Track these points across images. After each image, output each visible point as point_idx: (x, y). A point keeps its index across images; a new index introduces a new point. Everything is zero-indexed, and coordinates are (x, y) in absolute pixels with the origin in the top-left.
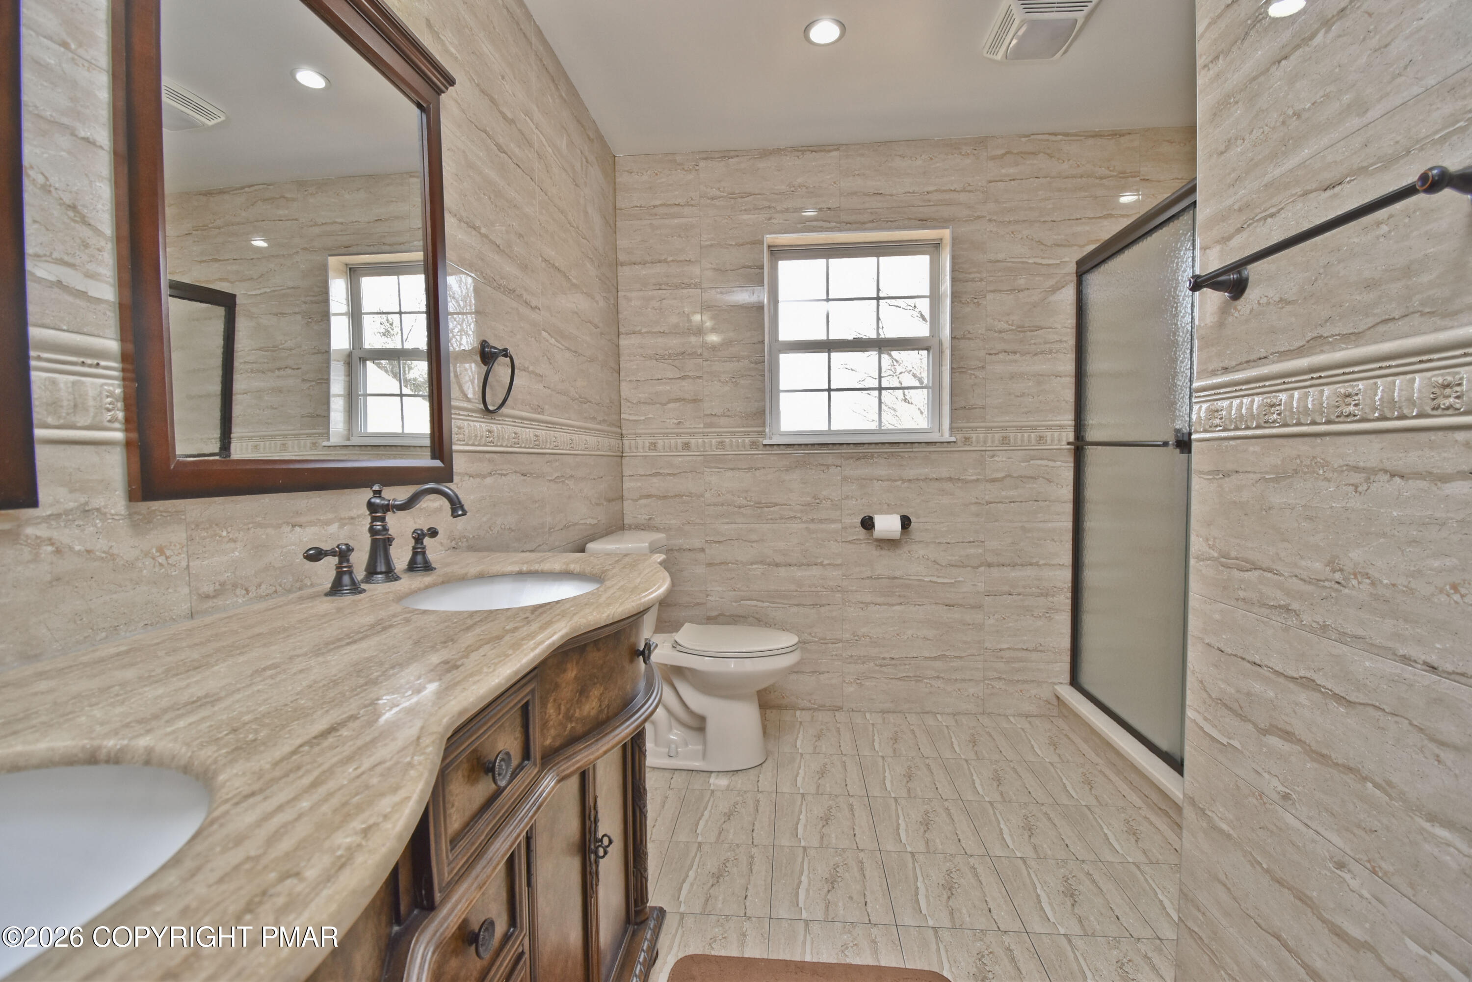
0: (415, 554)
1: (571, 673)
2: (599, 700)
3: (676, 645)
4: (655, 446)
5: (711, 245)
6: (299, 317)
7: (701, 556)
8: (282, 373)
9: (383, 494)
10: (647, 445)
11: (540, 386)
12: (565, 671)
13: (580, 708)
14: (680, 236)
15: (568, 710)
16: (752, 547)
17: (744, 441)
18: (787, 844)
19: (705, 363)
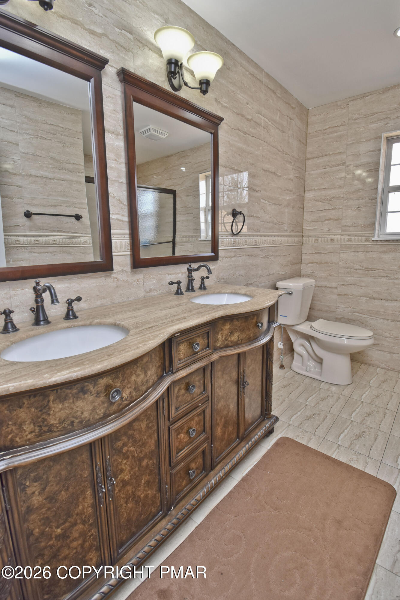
0: (201, 284)
1: (227, 327)
2: (238, 337)
3: (312, 327)
4: (317, 241)
5: (353, 143)
6: (192, 196)
7: (335, 291)
8: (188, 215)
9: (192, 266)
10: (314, 240)
11: (259, 221)
12: (225, 326)
13: (230, 338)
14: (337, 141)
15: (226, 337)
16: (361, 289)
17: (362, 238)
18: (345, 417)
19: (345, 202)
